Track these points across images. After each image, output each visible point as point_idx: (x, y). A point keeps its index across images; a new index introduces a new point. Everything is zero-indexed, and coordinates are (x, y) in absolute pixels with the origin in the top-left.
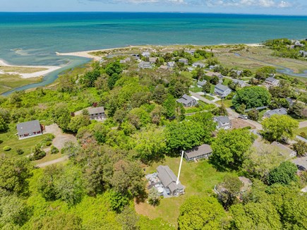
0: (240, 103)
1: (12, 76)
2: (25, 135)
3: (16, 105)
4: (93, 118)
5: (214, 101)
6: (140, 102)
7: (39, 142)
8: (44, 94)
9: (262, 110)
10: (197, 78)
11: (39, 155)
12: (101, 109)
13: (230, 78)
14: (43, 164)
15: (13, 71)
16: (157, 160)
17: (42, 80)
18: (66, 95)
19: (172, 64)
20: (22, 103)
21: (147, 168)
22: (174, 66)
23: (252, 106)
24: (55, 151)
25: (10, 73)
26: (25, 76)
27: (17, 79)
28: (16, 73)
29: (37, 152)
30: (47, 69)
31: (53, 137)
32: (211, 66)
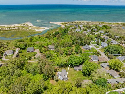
0: (107, 51)
1: (33, 30)
2: (29, 52)
3: (30, 41)
4: (51, 49)
5: (99, 49)
6: (67, 46)
7: (32, 54)
8: (40, 38)
9: (118, 55)
10: (97, 38)
11: (30, 59)
12: (54, 46)
13: (112, 39)
14: (30, 61)
15: (34, 28)
16: (64, 67)
17: (41, 33)
18: (47, 39)
19: (89, 30)
20: (32, 40)
21: (60, 69)
22: (90, 32)
23: (112, 53)
24: (35, 58)
25: (33, 29)
26: (37, 30)
27: (34, 31)
28: (34, 29)
29: (30, 57)
30: (44, 28)
31: (36, 54)
32: (106, 33)
